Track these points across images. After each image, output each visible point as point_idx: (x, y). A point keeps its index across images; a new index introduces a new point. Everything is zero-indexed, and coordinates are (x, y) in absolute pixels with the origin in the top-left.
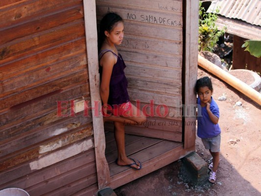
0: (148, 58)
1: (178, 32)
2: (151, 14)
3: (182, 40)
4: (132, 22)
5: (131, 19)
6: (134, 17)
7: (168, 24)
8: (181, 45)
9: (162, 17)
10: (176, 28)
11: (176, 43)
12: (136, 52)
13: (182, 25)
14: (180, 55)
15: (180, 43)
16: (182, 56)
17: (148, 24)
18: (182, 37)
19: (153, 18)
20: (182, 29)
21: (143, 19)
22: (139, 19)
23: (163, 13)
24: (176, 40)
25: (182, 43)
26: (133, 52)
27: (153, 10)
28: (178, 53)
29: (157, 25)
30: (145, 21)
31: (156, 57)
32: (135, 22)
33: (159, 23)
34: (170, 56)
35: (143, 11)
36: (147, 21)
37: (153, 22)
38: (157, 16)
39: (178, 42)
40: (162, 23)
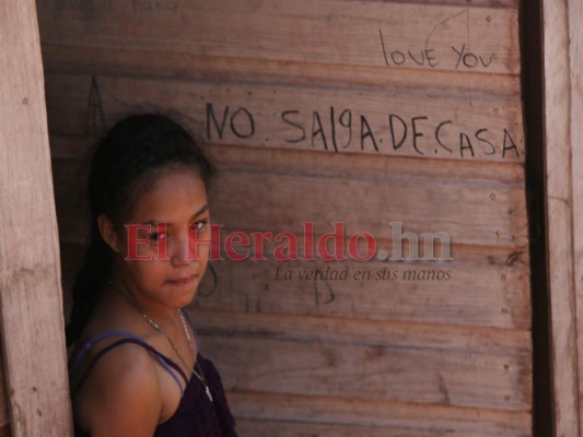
0: (332, 360)
1: (502, 197)
2: (343, 101)
3: (524, 241)
4: (234, 155)
5: (229, 138)
6: (242, 123)
7: (442, 153)
8: (523, 270)
9: (407, 110)
10: (485, 170)
11: (492, 261)
12: (265, 334)
13: (521, 146)
14: (518, 328)
15: (514, 257)
16: (527, 335)
17: (324, 161)
18: (523, 220)
19: (356, 120)
20: (521, 171)
21: (299, 133)
22: (273, 132)
23: (410, 89)
24: (493, 242)
25: (526, 257)
26: (248, 334)
27: (348, 74)
28: (503, 321)
29: (381, 163)
30: (306, 145)
31: (379, 351)
32: (252, 156)
33: (387, 148)
34: (458, 341)
35: (296, 83)
36: (320, 146)
37: (355, 147)
38: (376, 108)
39: (503, 255)
40: (407, 149)
